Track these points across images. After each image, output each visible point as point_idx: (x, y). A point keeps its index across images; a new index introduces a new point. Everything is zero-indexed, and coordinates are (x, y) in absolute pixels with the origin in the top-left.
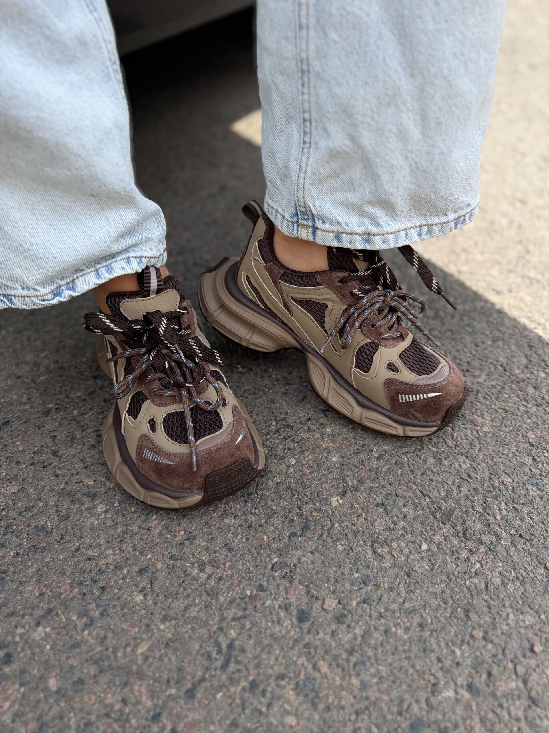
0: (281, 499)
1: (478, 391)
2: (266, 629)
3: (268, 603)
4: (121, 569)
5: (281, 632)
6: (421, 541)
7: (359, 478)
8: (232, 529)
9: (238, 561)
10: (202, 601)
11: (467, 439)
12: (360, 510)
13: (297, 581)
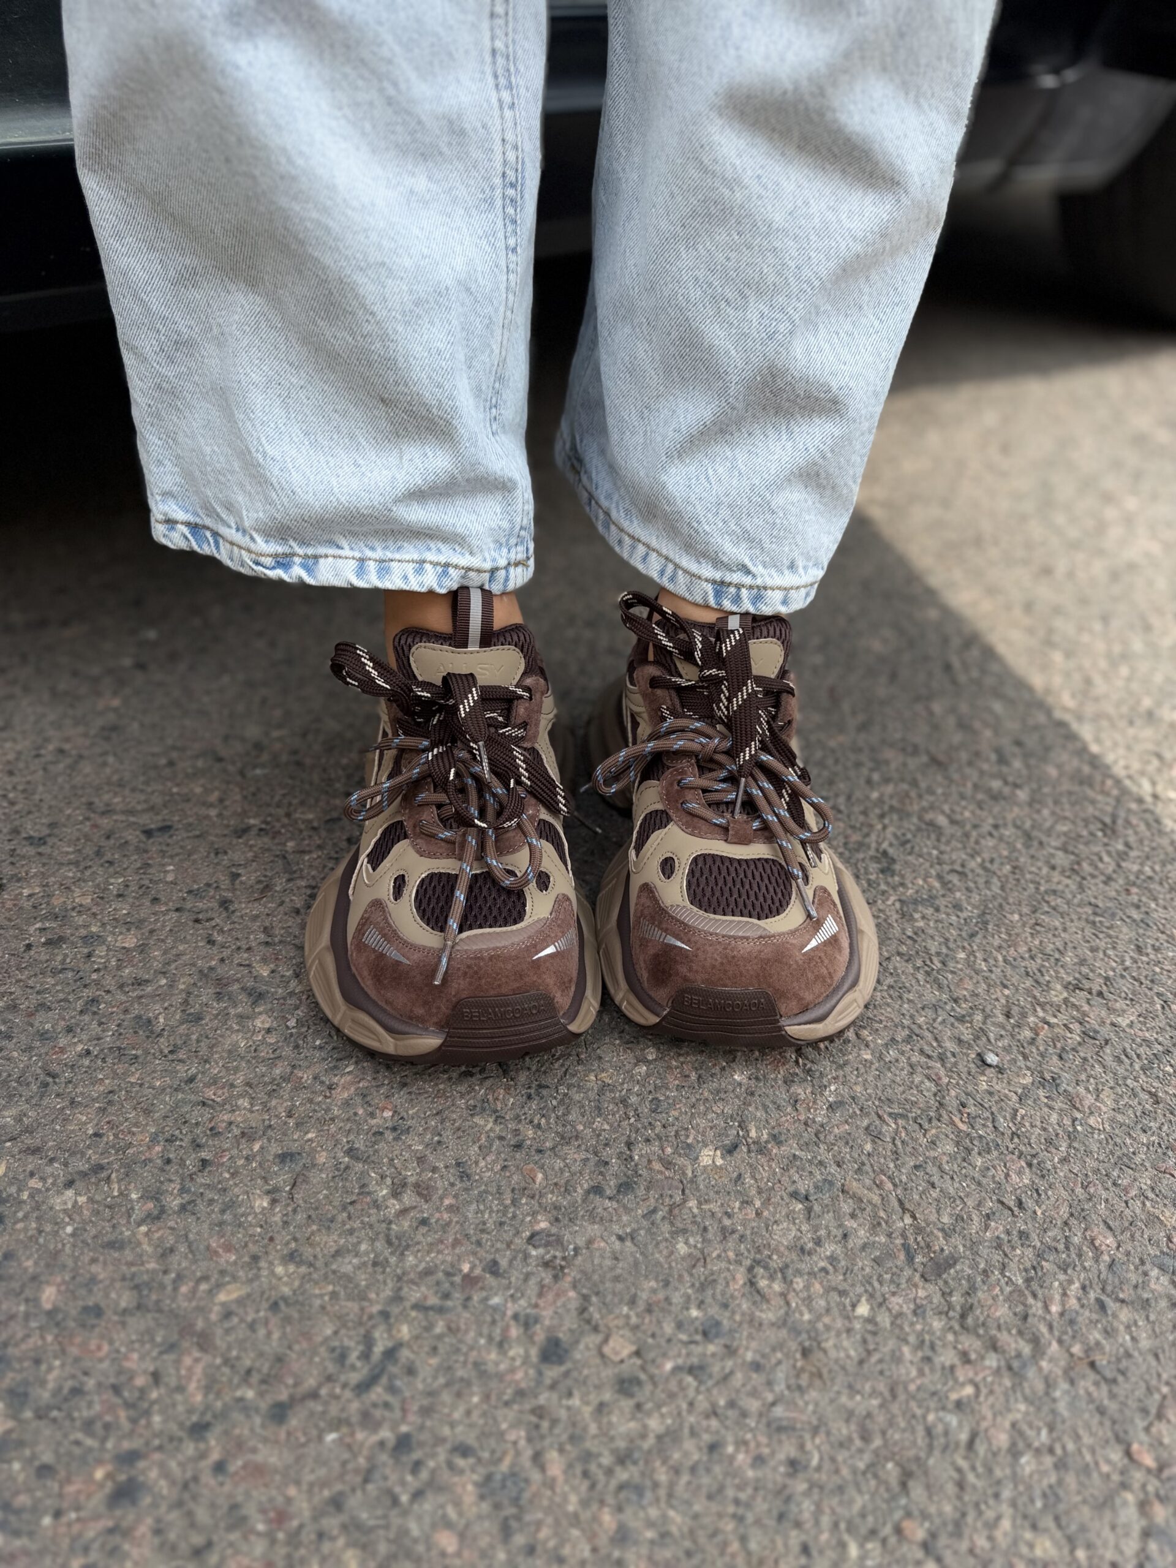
0: (600, 1115)
1: (1107, 1042)
2: (471, 1348)
3: (496, 1300)
4: (252, 1140)
5: (497, 1364)
6: (860, 1296)
7: (776, 1131)
8: (483, 1138)
10: (373, 1250)
11: (1044, 1129)
12: (753, 1192)
13: (569, 1279)
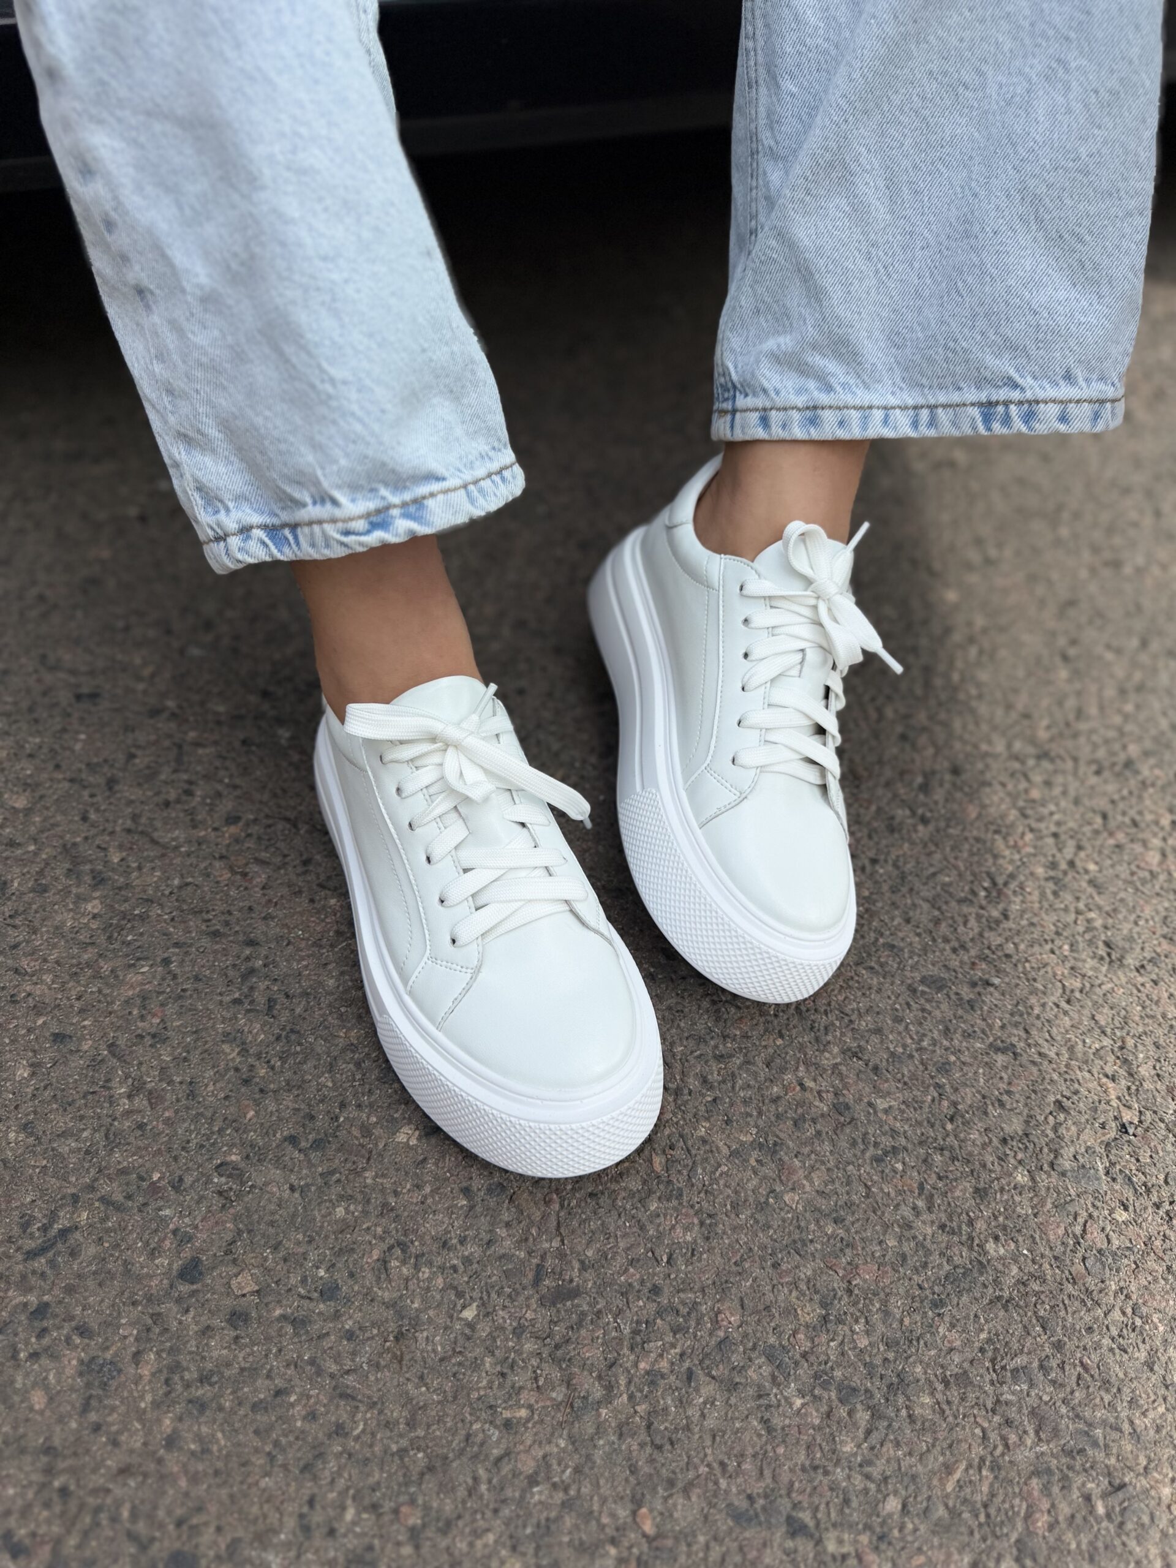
2: (128, 1248)
3: (167, 1212)
4: (39, 1014)
5: (142, 1267)
6: (473, 1301)
9: (184, 1120)
12: (429, 1179)
